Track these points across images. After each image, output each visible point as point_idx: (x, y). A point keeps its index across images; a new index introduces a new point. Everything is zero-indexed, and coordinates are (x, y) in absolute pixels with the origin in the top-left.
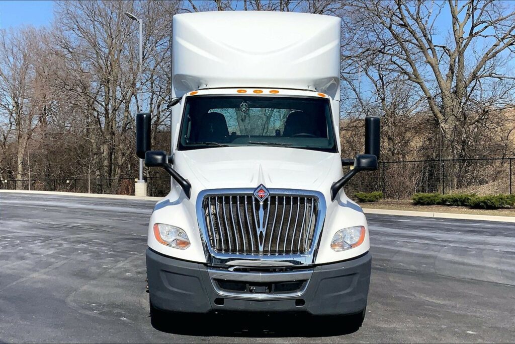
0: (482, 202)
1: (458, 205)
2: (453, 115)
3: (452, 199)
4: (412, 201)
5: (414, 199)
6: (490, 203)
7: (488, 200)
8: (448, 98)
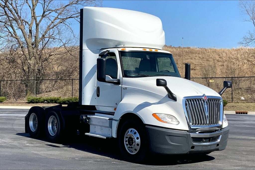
0: (67, 101)
1: (53, 103)
2: (34, 56)
3: (50, 99)
4: (27, 101)
5: (28, 100)
6: (71, 101)
7: (70, 100)
8: (31, 47)
